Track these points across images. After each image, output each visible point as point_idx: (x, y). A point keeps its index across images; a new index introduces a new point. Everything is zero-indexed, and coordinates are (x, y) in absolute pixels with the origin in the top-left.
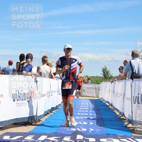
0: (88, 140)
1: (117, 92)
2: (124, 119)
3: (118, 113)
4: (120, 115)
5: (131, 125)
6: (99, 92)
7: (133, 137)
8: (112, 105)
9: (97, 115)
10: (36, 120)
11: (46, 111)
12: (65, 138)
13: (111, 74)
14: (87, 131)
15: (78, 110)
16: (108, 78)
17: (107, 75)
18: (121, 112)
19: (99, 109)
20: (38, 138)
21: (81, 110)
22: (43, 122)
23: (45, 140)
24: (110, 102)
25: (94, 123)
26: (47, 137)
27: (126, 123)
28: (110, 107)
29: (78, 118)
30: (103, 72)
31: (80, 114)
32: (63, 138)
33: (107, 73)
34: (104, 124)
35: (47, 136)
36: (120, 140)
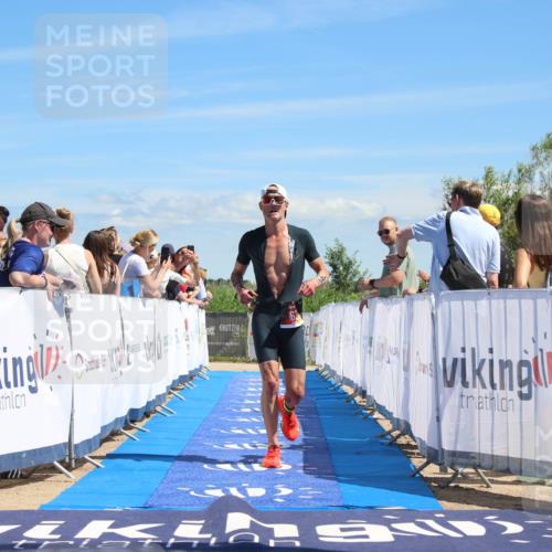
0: (271, 530)
1: (382, 341)
2: (408, 446)
3: (386, 425)
4: (394, 430)
5: (438, 467)
6: (314, 342)
7: (442, 515)
8: (363, 394)
9: (305, 434)
10: (67, 460)
11: (109, 425)
12: (181, 526)
13: (361, 270)
14: (268, 499)
15: (233, 415)
16: (349, 285)
17: (346, 276)
18: (398, 420)
19: (316, 408)
20: (77, 533)
21: (245, 415)
22: (98, 467)
23: (105, 536)
24: (357, 380)
25: (294, 467)
26: (111, 527)
27: (417, 462)
28: (358, 399)
29: (235, 446)
30: (331, 265)
31: (240, 432)
32: (175, 528)
33: (348, 266)
34: (333, 466)
35: (111, 522)
36: (392, 529)
